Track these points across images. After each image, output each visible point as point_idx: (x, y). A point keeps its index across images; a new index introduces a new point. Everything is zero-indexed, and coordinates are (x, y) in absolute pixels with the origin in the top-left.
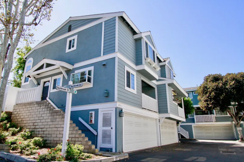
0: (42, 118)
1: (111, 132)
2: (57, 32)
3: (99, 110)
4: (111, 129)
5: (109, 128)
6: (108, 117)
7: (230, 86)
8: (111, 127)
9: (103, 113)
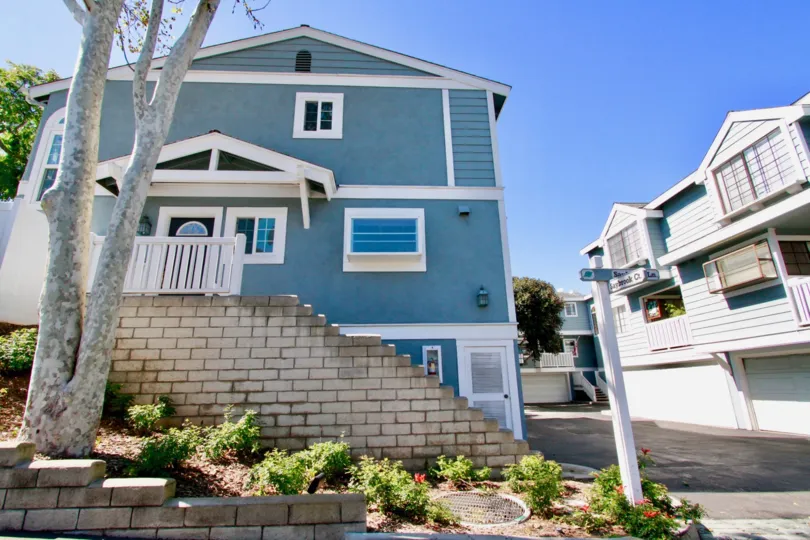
0: (282, 364)
1: (504, 407)
2: (236, 55)
3: (458, 343)
4: (503, 399)
5: (498, 397)
6: (489, 364)
7: (523, 302)
8: (502, 395)
9: (472, 354)
